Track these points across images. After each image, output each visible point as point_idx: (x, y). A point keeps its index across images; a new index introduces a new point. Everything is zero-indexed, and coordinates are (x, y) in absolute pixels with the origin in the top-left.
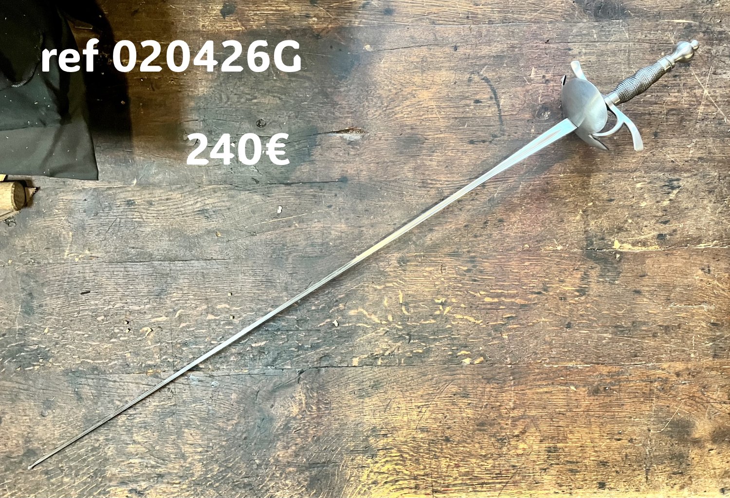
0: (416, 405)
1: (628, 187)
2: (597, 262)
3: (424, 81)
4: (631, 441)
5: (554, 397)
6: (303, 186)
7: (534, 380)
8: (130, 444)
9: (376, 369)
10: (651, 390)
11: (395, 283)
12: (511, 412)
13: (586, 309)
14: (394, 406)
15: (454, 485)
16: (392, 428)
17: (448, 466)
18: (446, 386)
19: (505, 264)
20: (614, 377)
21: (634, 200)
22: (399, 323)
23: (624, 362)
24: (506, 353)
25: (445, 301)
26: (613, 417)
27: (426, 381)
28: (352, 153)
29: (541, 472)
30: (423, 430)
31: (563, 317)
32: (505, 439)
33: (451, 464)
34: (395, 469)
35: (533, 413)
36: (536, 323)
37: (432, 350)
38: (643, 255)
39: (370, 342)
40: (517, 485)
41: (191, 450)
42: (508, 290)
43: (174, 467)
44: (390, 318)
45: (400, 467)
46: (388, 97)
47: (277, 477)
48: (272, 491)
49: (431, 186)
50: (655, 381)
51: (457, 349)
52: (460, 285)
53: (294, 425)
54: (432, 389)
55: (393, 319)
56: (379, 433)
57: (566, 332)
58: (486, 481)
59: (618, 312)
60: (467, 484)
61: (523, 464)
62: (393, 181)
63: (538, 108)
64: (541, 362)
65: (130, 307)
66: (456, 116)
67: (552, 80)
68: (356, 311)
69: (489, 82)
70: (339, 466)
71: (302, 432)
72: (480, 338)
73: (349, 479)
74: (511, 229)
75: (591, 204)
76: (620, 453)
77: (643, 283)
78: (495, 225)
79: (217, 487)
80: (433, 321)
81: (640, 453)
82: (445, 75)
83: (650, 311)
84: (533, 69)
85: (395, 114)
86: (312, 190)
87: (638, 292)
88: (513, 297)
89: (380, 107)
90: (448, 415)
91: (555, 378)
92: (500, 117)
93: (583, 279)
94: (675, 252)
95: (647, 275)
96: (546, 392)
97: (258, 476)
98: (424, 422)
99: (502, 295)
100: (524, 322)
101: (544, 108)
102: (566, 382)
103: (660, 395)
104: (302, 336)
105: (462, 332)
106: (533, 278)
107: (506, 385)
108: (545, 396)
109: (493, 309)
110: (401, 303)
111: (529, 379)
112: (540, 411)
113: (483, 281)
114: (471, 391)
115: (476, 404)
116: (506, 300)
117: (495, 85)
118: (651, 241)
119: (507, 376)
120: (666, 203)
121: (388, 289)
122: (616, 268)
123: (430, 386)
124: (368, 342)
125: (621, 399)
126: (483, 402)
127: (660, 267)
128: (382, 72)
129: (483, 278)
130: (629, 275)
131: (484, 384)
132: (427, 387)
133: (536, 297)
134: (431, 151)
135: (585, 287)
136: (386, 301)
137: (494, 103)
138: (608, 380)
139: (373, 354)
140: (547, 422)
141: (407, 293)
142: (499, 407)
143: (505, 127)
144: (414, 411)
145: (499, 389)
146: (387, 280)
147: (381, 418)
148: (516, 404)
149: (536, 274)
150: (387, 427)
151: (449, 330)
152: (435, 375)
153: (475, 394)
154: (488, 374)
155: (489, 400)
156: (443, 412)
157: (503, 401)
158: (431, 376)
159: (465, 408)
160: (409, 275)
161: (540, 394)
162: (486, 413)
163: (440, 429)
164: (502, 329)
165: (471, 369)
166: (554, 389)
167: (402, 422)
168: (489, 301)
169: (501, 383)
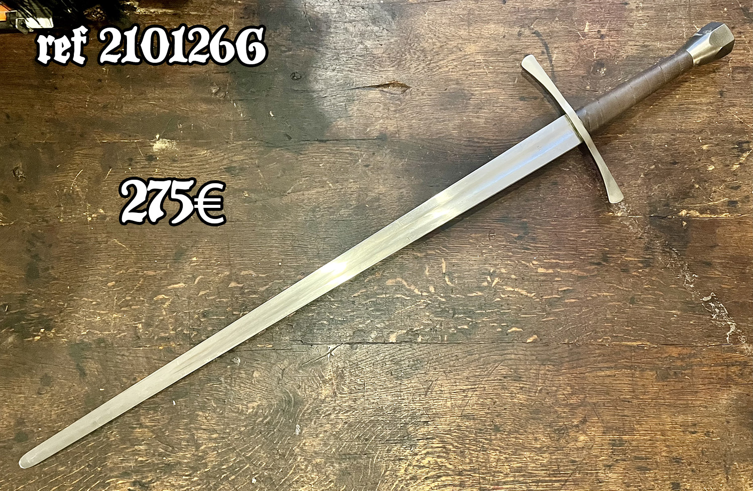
0: (462, 388)
1: (693, 149)
2: (662, 230)
3: (471, 34)
4: (707, 434)
5: (618, 382)
6: (338, 144)
7: (595, 361)
8: (136, 428)
9: (415, 346)
10: (728, 375)
11: (437, 251)
12: (570, 399)
13: (652, 282)
14: (436, 389)
15: (505, 483)
16: (434, 414)
17: (498, 460)
18: (494, 367)
19: (561, 230)
20: (685, 361)
21: (700, 162)
22: (442, 295)
23: (696, 342)
24: (562, 331)
25: (494, 272)
26: (687, 406)
27: (472, 361)
28: (393, 109)
29: (605, 470)
30: (467, 417)
31: (626, 290)
32: (562, 430)
33: (502, 458)
34: (436, 463)
35: (594, 400)
36: (596, 297)
37: (479, 328)
38: (714, 223)
39: (409, 316)
40: (578, 484)
41: (205, 436)
42: (564, 260)
43: (187, 456)
44: (432, 289)
45: (443, 460)
46: (432, 50)
47: (302, 470)
48: (295, 486)
49: (479, 145)
50: (733, 365)
51: (508, 326)
52: (510, 254)
53: (324, 408)
54: (478, 370)
55: (435, 290)
56: (418, 420)
57: (630, 308)
58: (541, 479)
60: (519, 482)
61: (584, 459)
62: (436, 139)
63: (593, 63)
64: (602, 341)
65: (145, 272)
66: (505, 71)
67: (608, 36)
68: (394, 280)
69: (541, 36)
70: (373, 458)
71: (332, 416)
72: (534, 313)
73: (385, 472)
74: (567, 192)
75: (654, 166)
76: (695, 449)
77: (714, 254)
78: (548, 188)
79: (233, 479)
80: (480, 294)
81: (718, 449)
82: (492, 28)
83: (723, 286)
84: (587, 24)
85: (439, 68)
86: (348, 148)
87: (709, 264)
88: (569, 268)
89: (423, 60)
90: (497, 400)
91: (619, 360)
92: (553, 73)
93: (646, 249)
94: (748, 221)
95: (718, 245)
96: (609, 376)
97: (279, 468)
98: (470, 408)
99: (557, 265)
100: (583, 296)
101: (600, 64)
102: (631, 364)
103: (739, 381)
104: (334, 307)
105: (513, 306)
106: (592, 246)
107: (563, 368)
108: (607, 381)
109: (547, 281)
110: (444, 273)
111: (590, 361)
112: (602, 398)
113: (536, 249)
114: (523, 374)
115: (529, 388)
116: (561, 271)
117: (547, 39)
118: (721, 208)
119: (564, 358)
120: (736, 167)
121: (430, 257)
122: (683, 237)
123: (476, 367)
124: (407, 316)
125: (695, 386)
126: (537, 386)
127: (732, 237)
128: (426, 25)
129: (536, 247)
130: (697, 244)
131: (538, 366)
132: (473, 368)
133: (595, 268)
134: (478, 107)
135: (649, 258)
136: (427, 270)
137: (546, 58)
138: (679, 363)
139: (413, 329)
140: (610, 411)
141: (451, 262)
142: (556, 392)
143: (558, 84)
144: (459, 395)
145: (556, 372)
146: (429, 247)
147: (421, 403)
148: (574, 390)
149: (595, 242)
150: (428, 413)
151: (498, 303)
152: (482, 354)
153: (528, 378)
154: (542, 355)
155: (544, 385)
156: (491, 397)
157: (560, 386)
158: (478, 356)
159: (517, 393)
160: (453, 242)
161: (601, 378)
162: (540, 399)
163: (488, 416)
164: (557, 303)
165: (523, 348)
166: (618, 373)
167: (445, 408)
168: (542, 272)
169: (557, 365)
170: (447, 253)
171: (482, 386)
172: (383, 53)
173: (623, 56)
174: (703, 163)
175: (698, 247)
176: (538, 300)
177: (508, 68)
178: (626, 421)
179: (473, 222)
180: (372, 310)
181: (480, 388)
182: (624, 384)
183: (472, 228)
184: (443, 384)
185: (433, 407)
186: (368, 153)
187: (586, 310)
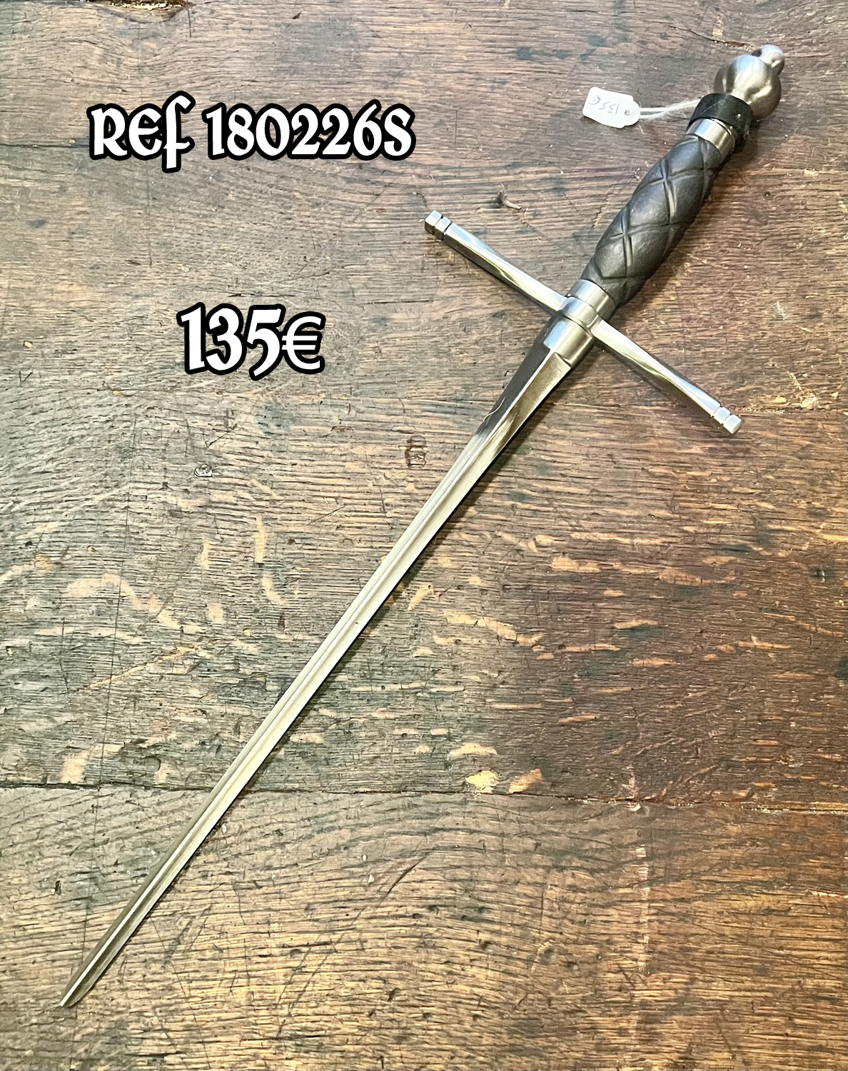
0: (287, 941)
7: (725, 863)
9: (145, 797)
11: (240, 492)
12: (641, 986)
14: (203, 942)
16: (188, 1028)
18: (399, 871)
19: (626, 445)
24: (622, 758)
27: (328, 854)
30: (302, 1042)
31: (824, 635)
35: (720, 991)
36: (732, 655)
37: (358, 740)
39: (136, 699)
42: (632, 535)
44: (216, 615)
51: (449, 738)
57: (836, 691)
64: (748, 798)
68: (95, 583)
72: (535, 698)
90: (401, 984)
91: (802, 858)
96: (769, 912)
98: (310, 1011)
99: (611, 550)
100: (691, 651)
102: (839, 873)
105: (469, 672)
106: (723, 497)
108: (763, 929)
109: (580, 598)
110: (260, 565)
111: (707, 860)
112: (748, 984)
113: (547, 499)
114: (491, 897)
115: (508, 947)
116: (625, 570)
119: (627, 847)
121: (221, 511)
123: (341, 870)
124: (128, 697)
126: (535, 940)
129: (548, 491)
131: (541, 870)
132: (333, 874)
133: (731, 562)
136: (206, 551)
139: (142, 741)
140: (772, 1030)
141: (285, 529)
142: (594, 963)
143: (630, 18)
144: (275, 965)
145: (597, 895)
146: (217, 480)
147: (148, 990)
148: (656, 955)
149: (730, 484)
150: (166, 1027)
151: (422, 664)
152: (363, 829)
153: (507, 910)
154: (557, 834)
155: (557, 936)
156: (384, 974)
157: (608, 942)
158: (347, 835)
159: (467, 959)
160: (295, 468)
161: (744, 918)
162: (544, 985)
163: (368, 1040)
164: (611, 669)
165: (494, 812)
166: (798, 901)
167: (225, 1008)
168: (566, 568)
169: (602, 870)
170: (274, 501)
171: (354, 936)
176: (549, 656)
179: (363, 409)
180: (13, 677)
181: (350, 942)
182: (817, 939)
183: (357, 427)
184: (226, 928)
185: (185, 1006)
186: (46, 187)
187: (699, 694)
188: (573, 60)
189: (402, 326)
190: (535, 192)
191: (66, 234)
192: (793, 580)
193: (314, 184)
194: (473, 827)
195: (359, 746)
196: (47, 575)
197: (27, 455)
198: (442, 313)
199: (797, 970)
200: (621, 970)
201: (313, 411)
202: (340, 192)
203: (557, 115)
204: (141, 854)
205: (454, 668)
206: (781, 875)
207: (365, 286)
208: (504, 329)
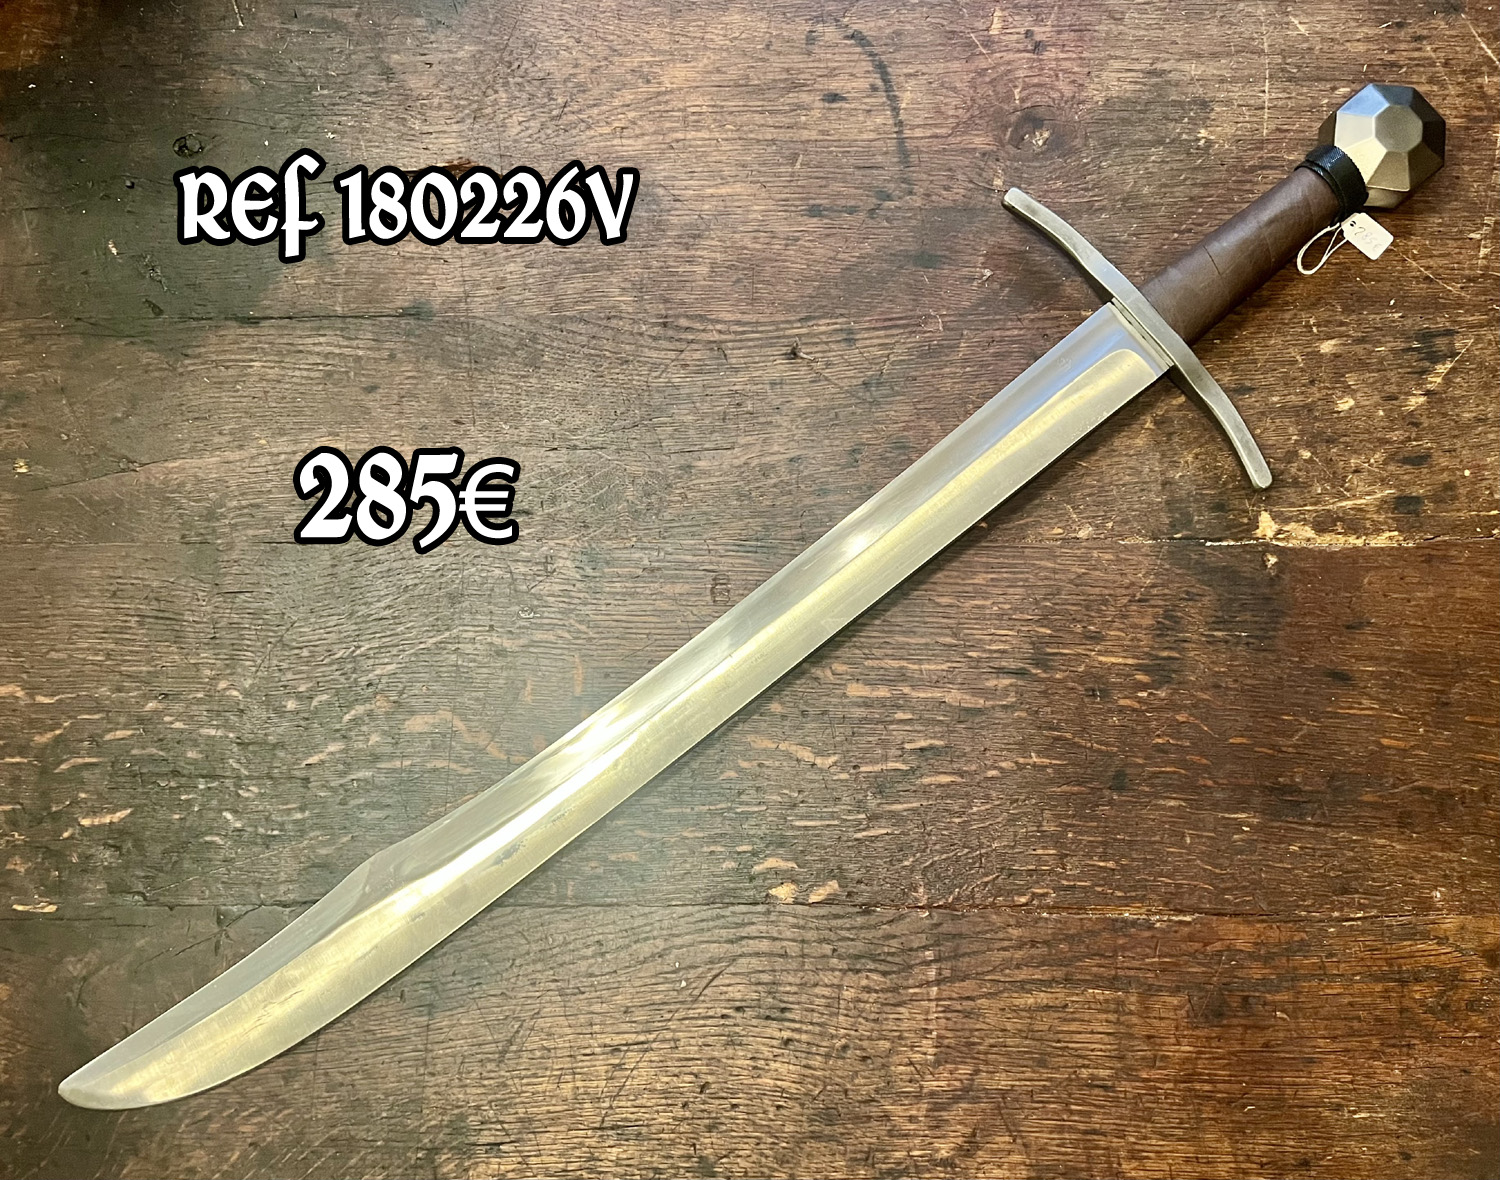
0: (608, 1042)
1: (1295, 353)
2: (1206, 577)
3: (677, 38)
5: (1074, 1027)
6: (294, 328)
7: (1006, 964)
10: (1402, 1011)
11: (559, 632)
12: (928, 1077)
13: (1176, 728)
14: (534, 1042)
16: (520, 1120)
18: (709, 976)
20: (1277, 962)
21: (1314, 389)
23: (1306, 908)
24: (912, 869)
26: (1279, 1102)
27: (644, 962)
30: (622, 1134)
31: (1099, 751)
35: (1002, 1081)
36: (1013, 771)
37: (670, 858)
38: (1355, 562)
42: (920, 663)
46: (568, 80)
49: (691, 337)
50: (1417, 981)
51: (754, 854)
54: (661, 987)
56: (473, 1139)
57: (1111, 803)
59: (1281, 741)
63: (1013, 118)
64: (1028, 904)
66: (770, 137)
67: (1054, 45)
68: (429, 719)
69: (870, 44)
71: (214, 1126)
72: (832, 816)
77: (1357, 650)
82: (735, 24)
83: (1385, 741)
84: (998, 13)
85: (589, 128)
86: (322, 339)
87: (1342, 678)
88: (937, 683)
89: (544, 106)
90: (710, 1079)
91: (1078, 959)
92: (901, 141)
93: (1160, 631)
94: (1453, 553)
95: (1369, 624)
96: (1047, 1007)
98: (629, 1104)
99: (902, 676)
100: (974, 767)
101: (1032, 120)
102: (1113, 972)
103: (1437, 1029)
104: (246, 795)
105: (771, 794)
106: (1004, 624)
107: (911, 982)
108: (1043, 1023)
109: (870, 721)
110: (579, 698)
111: (990, 961)
112: (1027, 1075)
114: (793, 999)
115: (808, 1043)
116: (915, 694)
117: (884, 53)
118: (1375, 516)
119: (916, 950)
120: (1416, 401)
121: (542, 650)
122: (1268, 599)
123: (656, 976)
125: (1304, 1041)
126: (833, 1037)
127: (1409, 601)
128: (555, 15)
130: (1309, 621)
131: (837, 973)
132: (648, 981)
133: (1011, 685)
134: (693, 235)
135: (1170, 658)
136: (529, 688)
137: (883, 104)
138: (1256, 972)
140: (1049, 1116)
141: (602, 665)
142: (887, 1057)
143: (914, 172)
144: (597, 1063)
145: (889, 995)
146: (538, 621)
147: (484, 1086)
148: (942, 1049)
149: (1010, 612)
150: (501, 1118)
151: (728, 786)
152: (675, 939)
153: (807, 1010)
154: (853, 940)
155: (853, 1033)
156: (695, 1069)
157: (900, 1038)
158: (661, 944)
159: (771, 1057)
160: (609, 608)
161: (1024, 1014)
162: (841, 1077)
163: (682, 1130)
164: (900, 787)
165: (795, 921)
166: (1074, 998)
167: (554, 1102)
168: (859, 694)
169: (894, 972)
170: (590, 639)
171: (669, 1035)
172: (436, 86)
173: (1096, 99)
174: (1320, 389)
175: (1310, 627)
177: (776, 127)
178: (1097, 1147)
179: (670, 550)
180: (358, 806)
181: (664, 1041)
182: (1092, 1032)
183: (666, 568)
184: (553, 1030)
185: (518, 1100)
186: (376, 355)
187: (983, 808)
188: (862, 215)
189: (705, 473)
190: (827, 343)
191: (396, 398)
192: (1070, 700)
193: (622, 342)
194: (775, 935)
195: (671, 864)
196: (387, 713)
197: (365, 604)
198: (743, 460)
199: (1073, 1061)
200: (911, 1064)
201: (624, 554)
202: (646, 350)
203: (847, 269)
204: (476, 964)
205: (758, 789)
206: (1059, 974)
207: (671, 437)
208: (800, 472)
